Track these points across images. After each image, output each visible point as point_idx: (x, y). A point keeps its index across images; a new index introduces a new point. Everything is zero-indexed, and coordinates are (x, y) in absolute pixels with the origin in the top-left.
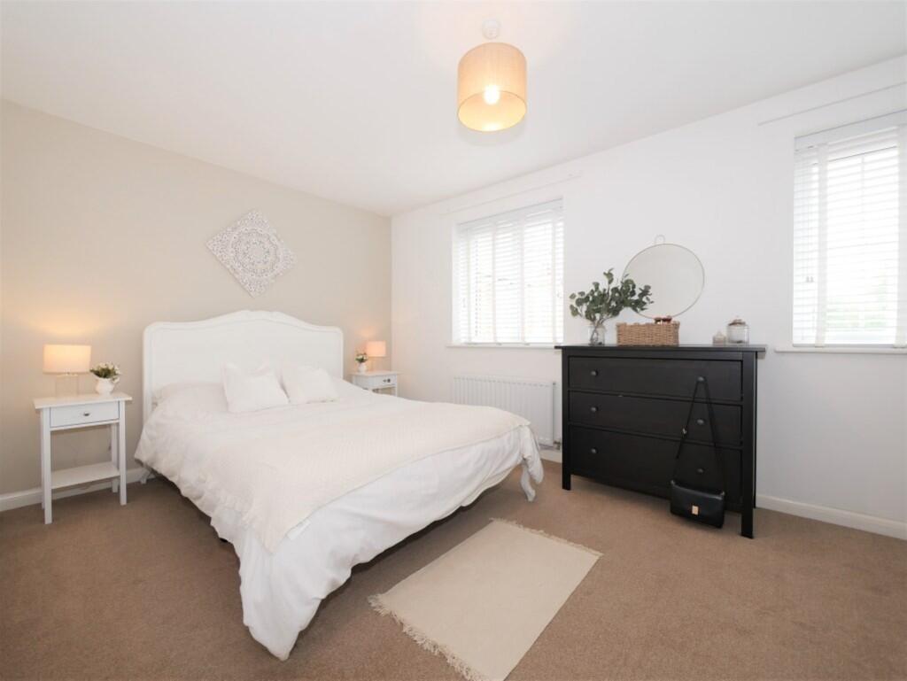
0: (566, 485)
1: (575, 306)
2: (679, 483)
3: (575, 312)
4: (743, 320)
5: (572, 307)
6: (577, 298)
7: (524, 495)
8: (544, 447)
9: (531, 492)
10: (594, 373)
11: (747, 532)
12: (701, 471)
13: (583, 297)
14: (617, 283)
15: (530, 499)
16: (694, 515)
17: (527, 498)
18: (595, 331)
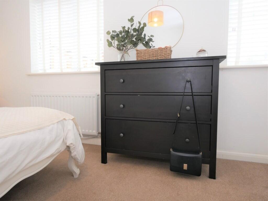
0: (104, 161)
1: (110, 40)
2: (175, 150)
3: (110, 44)
4: (205, 50)
5: (108, 40)
6: (111, 34)
7: (71, 174)
8: (86, 136)
9: (77, 171)
10: (122, 80)
11: (212, 175)
12: (187, 140)
13: (115, 34)
14: (136, 26)
15: (76, 176)
16: (185, 170)
17: (73, 176)
18: (123, 56)
